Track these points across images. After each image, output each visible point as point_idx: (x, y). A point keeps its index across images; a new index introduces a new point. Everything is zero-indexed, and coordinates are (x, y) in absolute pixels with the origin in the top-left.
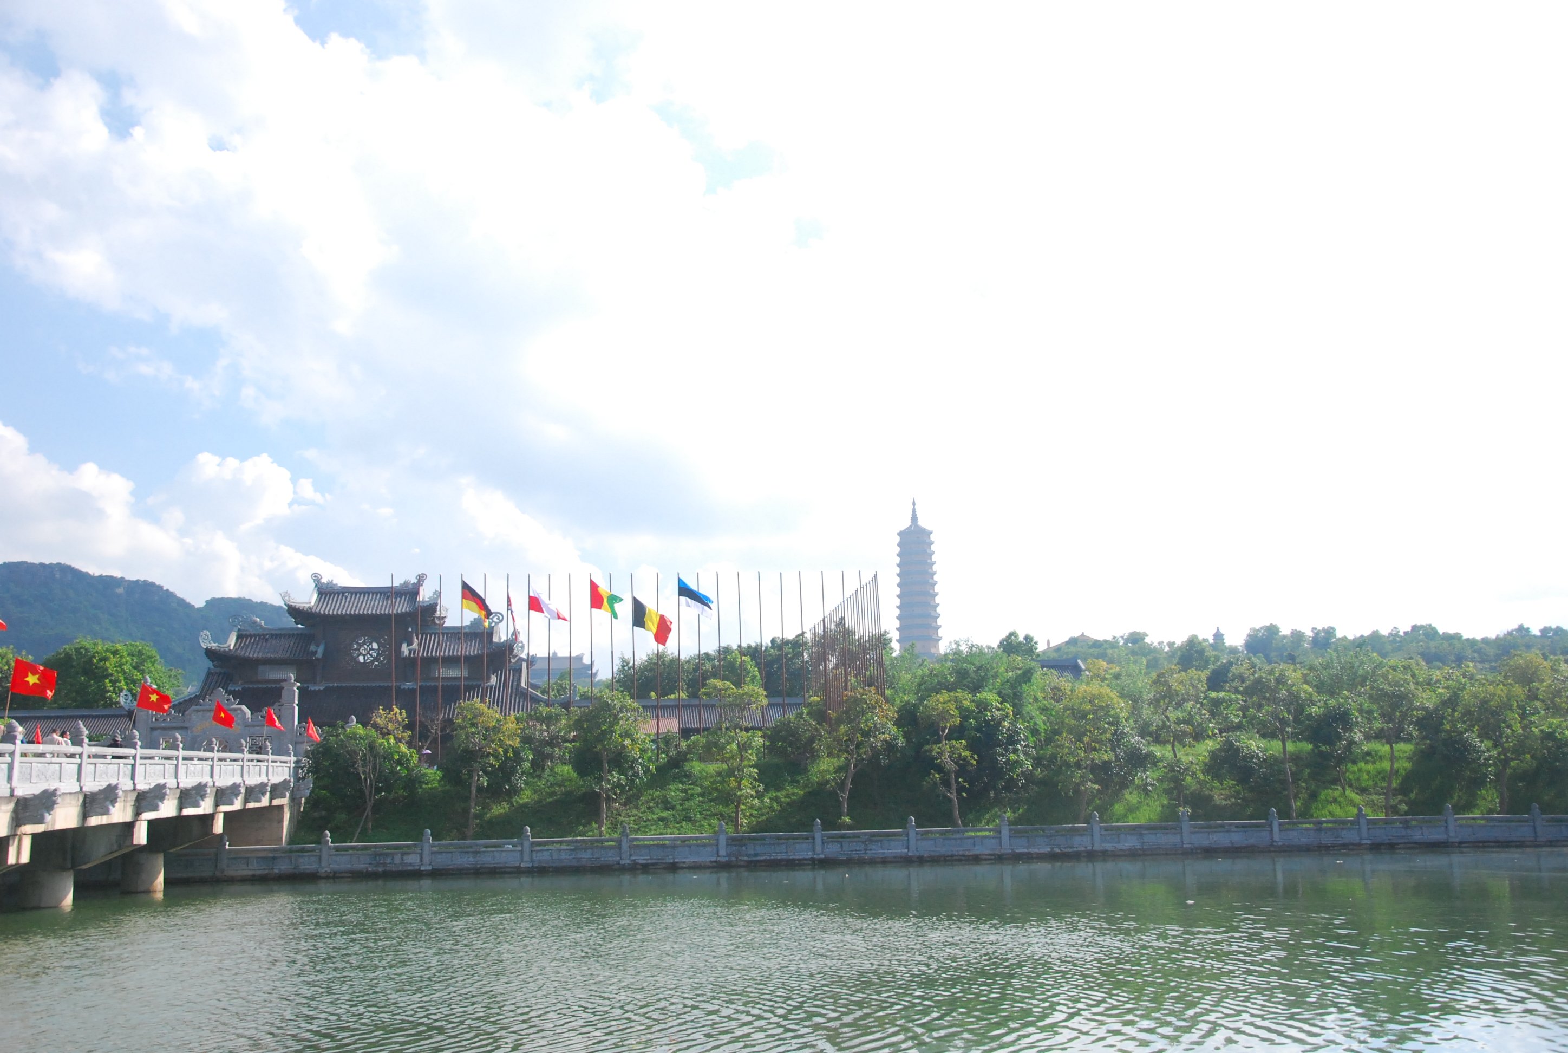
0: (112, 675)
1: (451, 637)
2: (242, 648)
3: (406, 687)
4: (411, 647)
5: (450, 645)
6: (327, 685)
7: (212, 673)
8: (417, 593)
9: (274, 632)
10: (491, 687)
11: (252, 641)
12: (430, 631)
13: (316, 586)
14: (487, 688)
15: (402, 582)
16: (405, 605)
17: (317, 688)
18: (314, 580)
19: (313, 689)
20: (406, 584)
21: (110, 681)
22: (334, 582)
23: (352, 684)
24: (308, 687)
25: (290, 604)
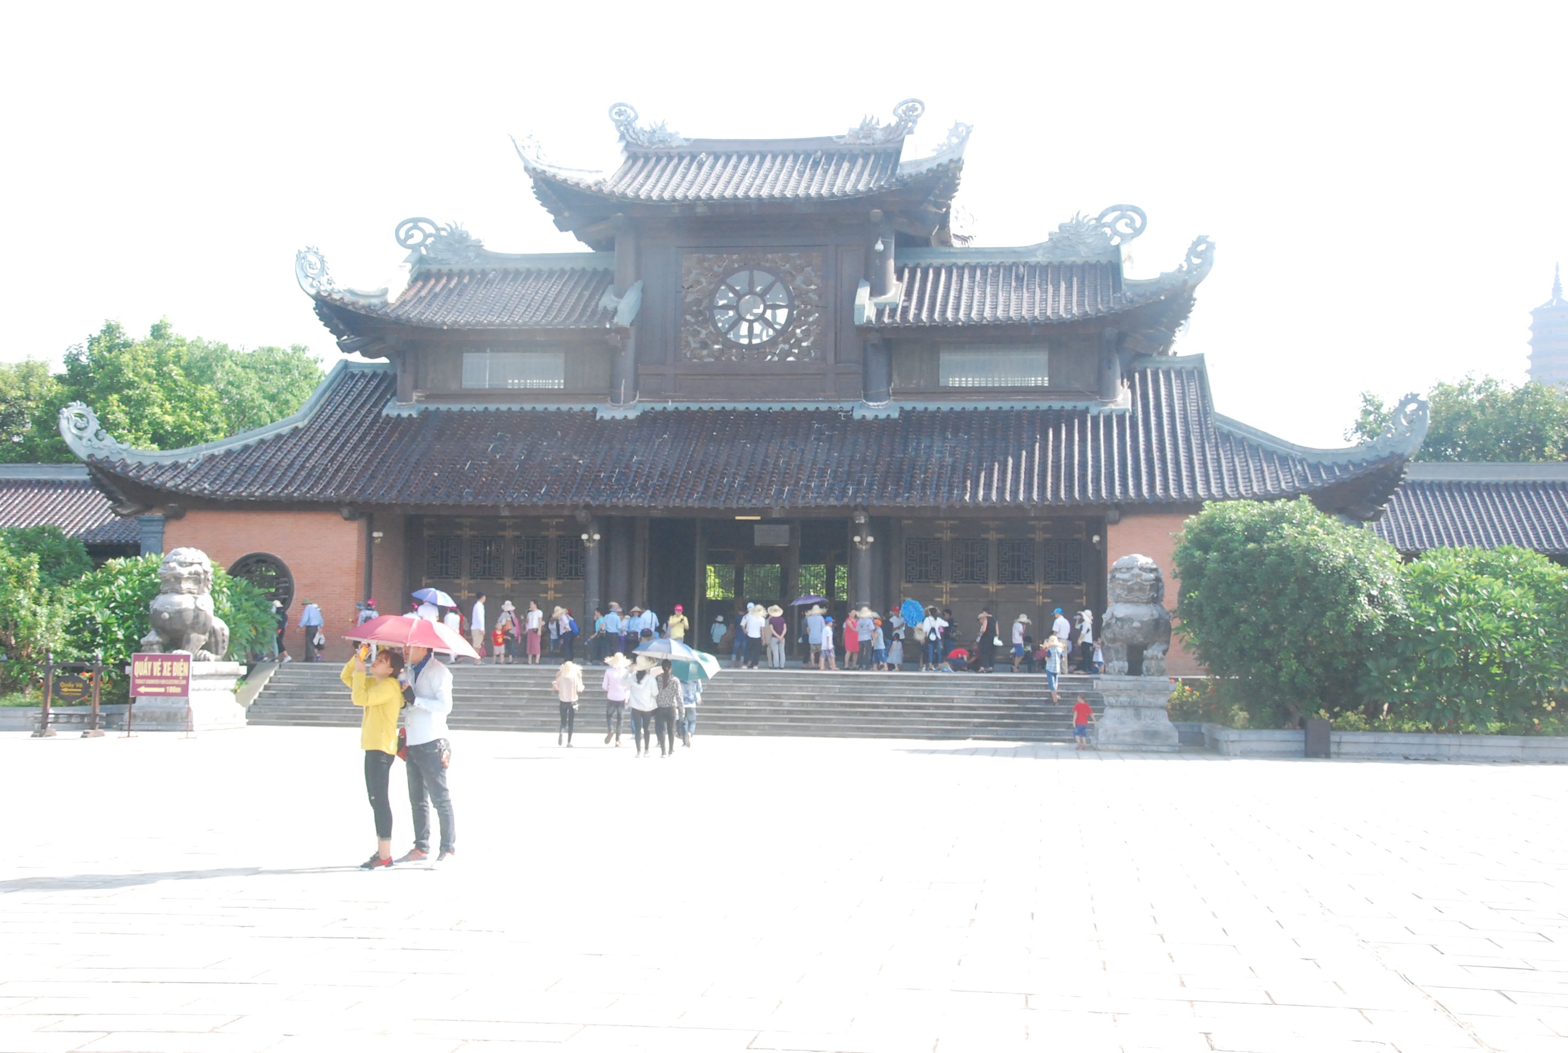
0: (130, 385)
1: (996, 275)
2: (421, 300)
3: (870, 415)
4: (882, 299)
5: (995, 295)
6: (648, 407)
7: (353, 376)
8: (898, 153)
9: (511, 266)
10: (1121, 418)
11: (452, 285)
12: (937, 262)
13: (622, 137)
14: (1108, 420)
15: (857, 126)
16: (866, 173)
17: (619, 414)
18: (618, 124)
19: (607, 416)
20: (867, 129)
21: (126, 401)
22: (670, 129)
23: (717, 406)
24: (595, 411)
25: (540, 167)
